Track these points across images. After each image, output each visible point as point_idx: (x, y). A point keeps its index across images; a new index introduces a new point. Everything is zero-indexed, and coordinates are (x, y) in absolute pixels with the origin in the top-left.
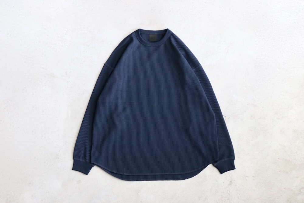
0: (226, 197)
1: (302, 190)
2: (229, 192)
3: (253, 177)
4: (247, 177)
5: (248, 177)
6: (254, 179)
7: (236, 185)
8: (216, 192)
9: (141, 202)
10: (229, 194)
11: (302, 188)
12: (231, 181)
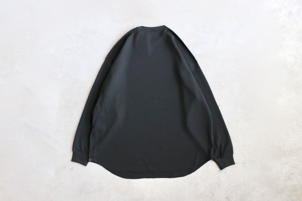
0: (216, 184)
1: (291, 176)
2: (220, 178)
3: (243, 163)
5: (238, 163)
6: (244, 166)
7: (226, 172)
10: (219, 181)
11: (291, 174)
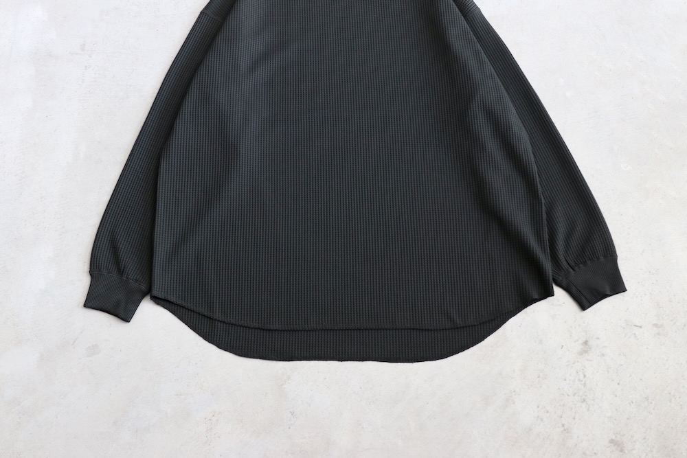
0: (574, 395)
2: (585, 376)
3: (655, 325)
4: (635, 326)
5: (641, 327)
6: (658, 334)
7: (603, 355)
8: (539, 377)
9: (292, 413)
10: (585, 385)
12: (586, 343)
